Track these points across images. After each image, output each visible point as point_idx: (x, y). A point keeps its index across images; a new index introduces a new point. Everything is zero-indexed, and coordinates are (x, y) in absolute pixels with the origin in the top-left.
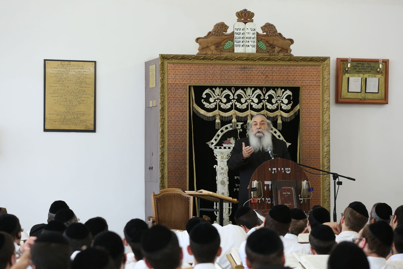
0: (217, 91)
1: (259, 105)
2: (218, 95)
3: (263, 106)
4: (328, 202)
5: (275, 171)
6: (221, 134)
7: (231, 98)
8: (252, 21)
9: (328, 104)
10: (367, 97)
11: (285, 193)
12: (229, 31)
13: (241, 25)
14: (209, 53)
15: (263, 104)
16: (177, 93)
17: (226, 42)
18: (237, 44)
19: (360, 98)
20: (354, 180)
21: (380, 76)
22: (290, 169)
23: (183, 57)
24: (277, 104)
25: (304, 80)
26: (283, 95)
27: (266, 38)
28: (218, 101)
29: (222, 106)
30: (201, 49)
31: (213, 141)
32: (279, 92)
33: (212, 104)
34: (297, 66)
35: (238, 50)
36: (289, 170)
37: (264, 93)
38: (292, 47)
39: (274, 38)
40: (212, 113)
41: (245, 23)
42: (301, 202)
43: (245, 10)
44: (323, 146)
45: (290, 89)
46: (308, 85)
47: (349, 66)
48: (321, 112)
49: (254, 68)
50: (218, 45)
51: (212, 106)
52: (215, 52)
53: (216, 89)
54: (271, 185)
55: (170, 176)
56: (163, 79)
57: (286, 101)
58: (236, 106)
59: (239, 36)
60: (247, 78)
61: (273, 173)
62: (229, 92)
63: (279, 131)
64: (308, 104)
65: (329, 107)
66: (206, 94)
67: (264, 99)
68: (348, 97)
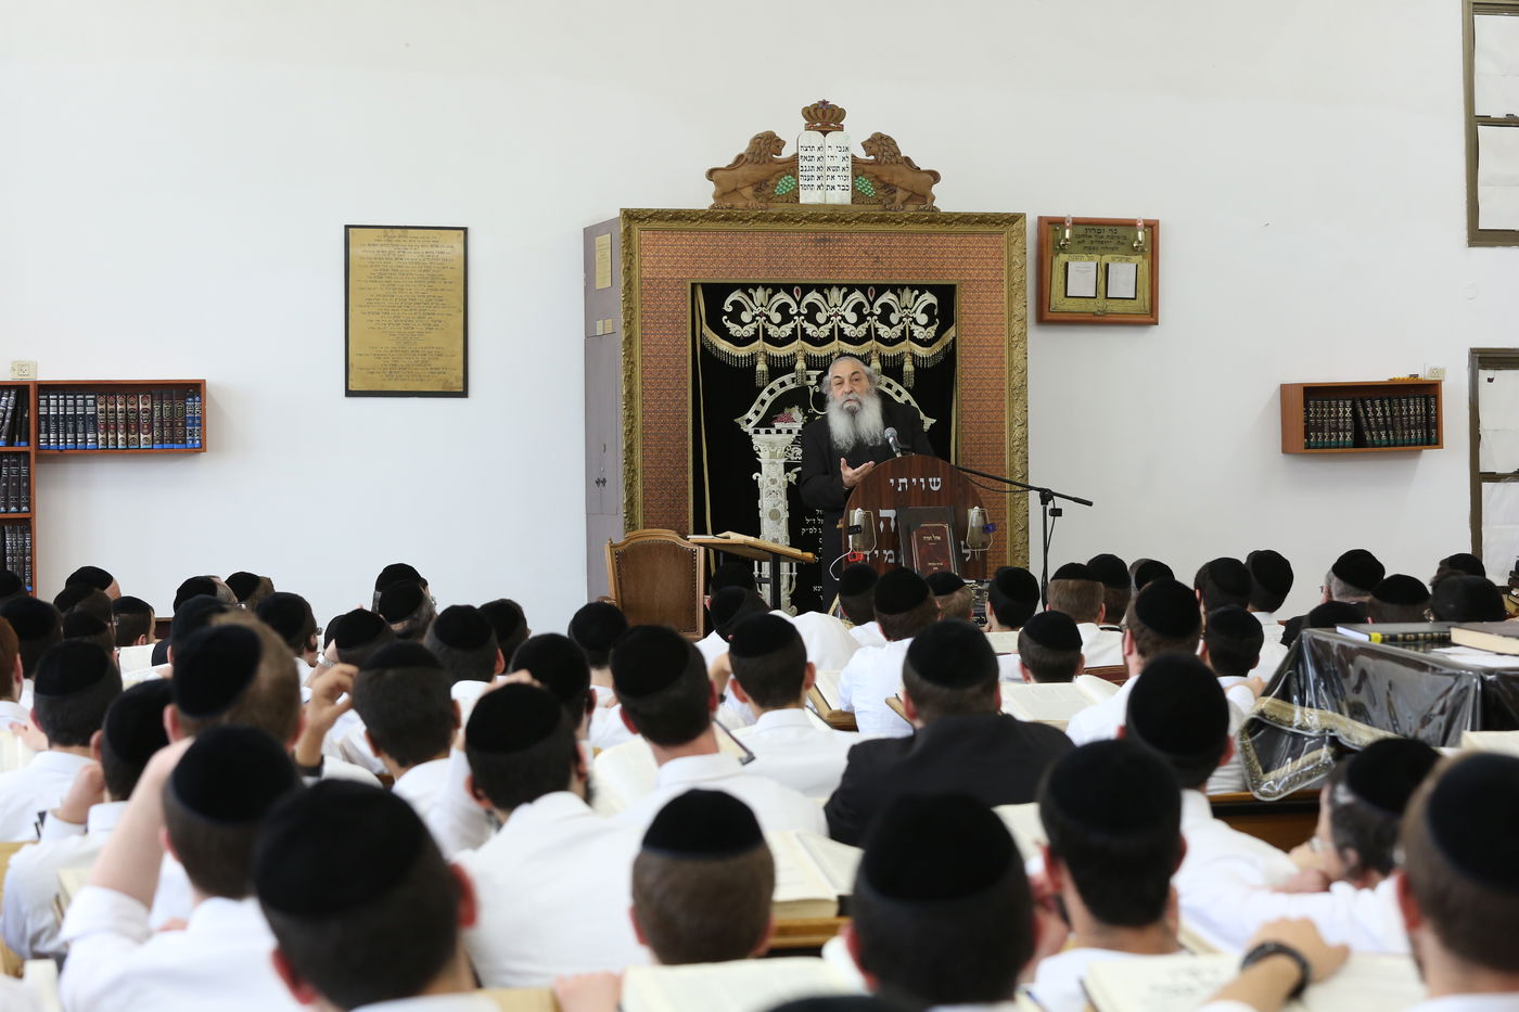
0: (760, 295)
1: (860, 327)
2: (762, 306)
3: (869, 330)
4: (1023, 557)
5: (903, 484)
6: (770, 399)
7: (791, 313)
8: (841, 128)
9: (1021, 324)
10: (1109, 309)
11: (929, 538)
12: (787, 153)
13: (815, 138)
14: (740, 204)
15: (870, 326)
16: (664, 301)
17: (779, 179)
18: (807, 183)
19: (1095, 310)
20: (1090, 504)
21: (1138, 258)
22: (939, 480)
23: (678, 216)
24: (901, 327)
25: (965, 269)
26: (917, 305)
27: (876, 170)
28: (761, 320)
29: (770, 332)
30: (720, 196)
31: (750, 415)
32: (907, 296)
33: (746, 328)
34: (948, 234)
35: (808, 197)
36: (937, 484)
37: (871, 299)
38: (935, 189)
39: (894, 168)
40: (746, 348)
41: (825, 133)
42: (967, 559)
43: (824, 103)
44: (1011, 424)
45: (933, 289)
46: (974, 281)
47: (1067, 236)
48: (1006, 344)
49: (847, 241)
50: (760, 186)
51: (748, 331)
52: (753, 202)
53: (756, 291)
54: (896, 519)
55: (648, 500)
56: (629, 268)
57: (923, 319)
58: (804, 330)
59: (810, 164)
60: (830, 263)
61: (900, 489)
62: (787, 299)
63: (907, 389)
64: (974, 324)
65: (1025, 334)
66: (734, 303)
67: (871, 314)
68: (1065, 308)
